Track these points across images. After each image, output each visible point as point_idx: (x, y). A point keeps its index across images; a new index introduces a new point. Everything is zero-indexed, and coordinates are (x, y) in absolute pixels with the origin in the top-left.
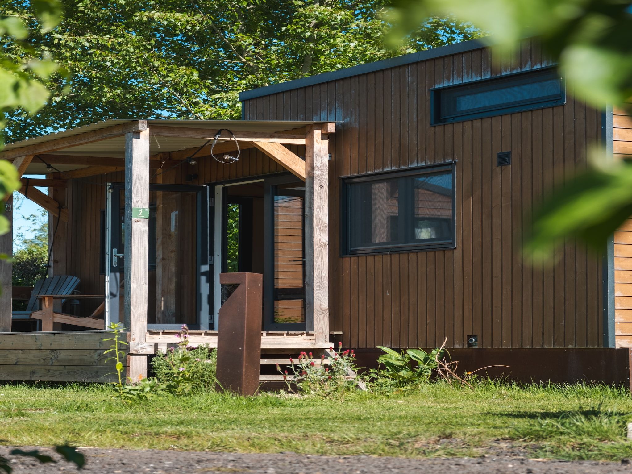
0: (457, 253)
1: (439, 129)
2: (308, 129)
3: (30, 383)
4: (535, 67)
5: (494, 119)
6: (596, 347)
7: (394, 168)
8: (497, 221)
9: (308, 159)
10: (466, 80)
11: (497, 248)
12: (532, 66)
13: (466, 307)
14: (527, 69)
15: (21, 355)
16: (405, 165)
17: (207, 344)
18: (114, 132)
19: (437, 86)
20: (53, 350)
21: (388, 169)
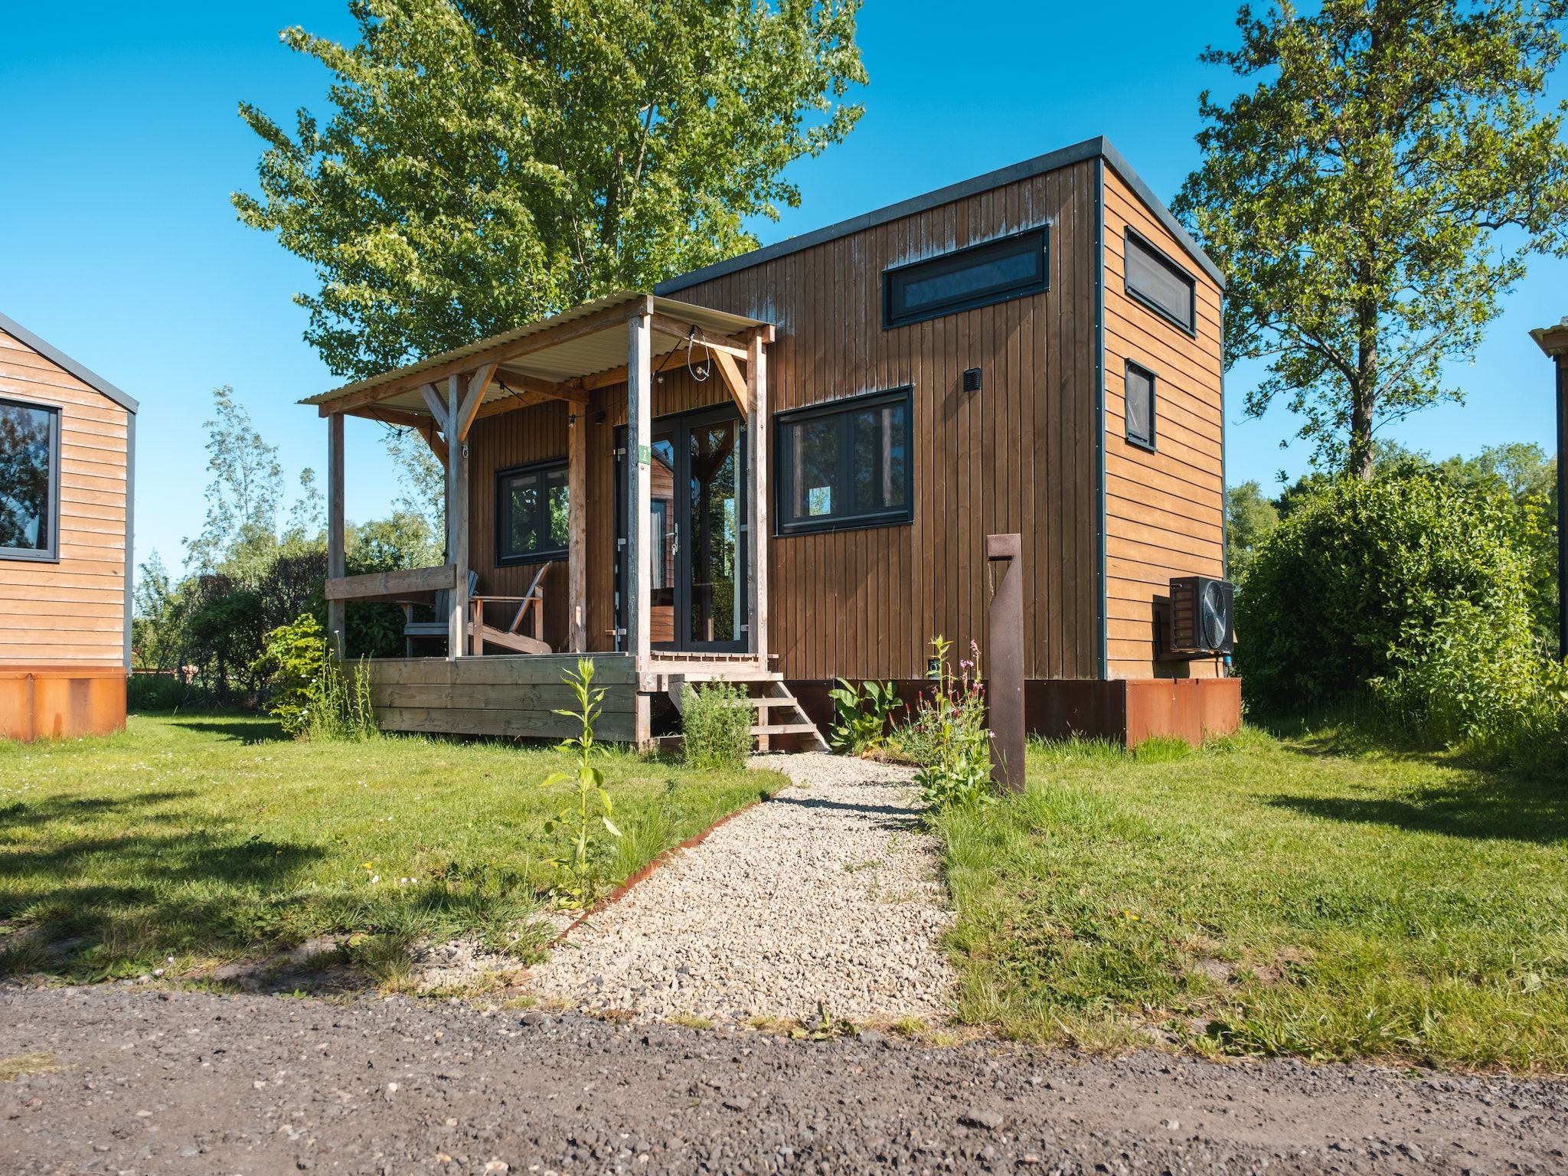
0: (916, 530)
1: (893, 334)
2: (750, 335)
3: (508, 741)
4: (1012, 232)
5: (960, 316)
6: (1088, 678)
7: (838, 398)
8: (963, 479)
9: (750, 382)
10: (926, 256)
11: (964, 522)
12: (1007, 231)
13: (926, 615)
14: (1001, 235)
15: (492, 694)
16: (851, 392)
17: (722, 676)
18: (613, 317)
19: (891, 267)
20: (534, 686)
21: (830, 399)
